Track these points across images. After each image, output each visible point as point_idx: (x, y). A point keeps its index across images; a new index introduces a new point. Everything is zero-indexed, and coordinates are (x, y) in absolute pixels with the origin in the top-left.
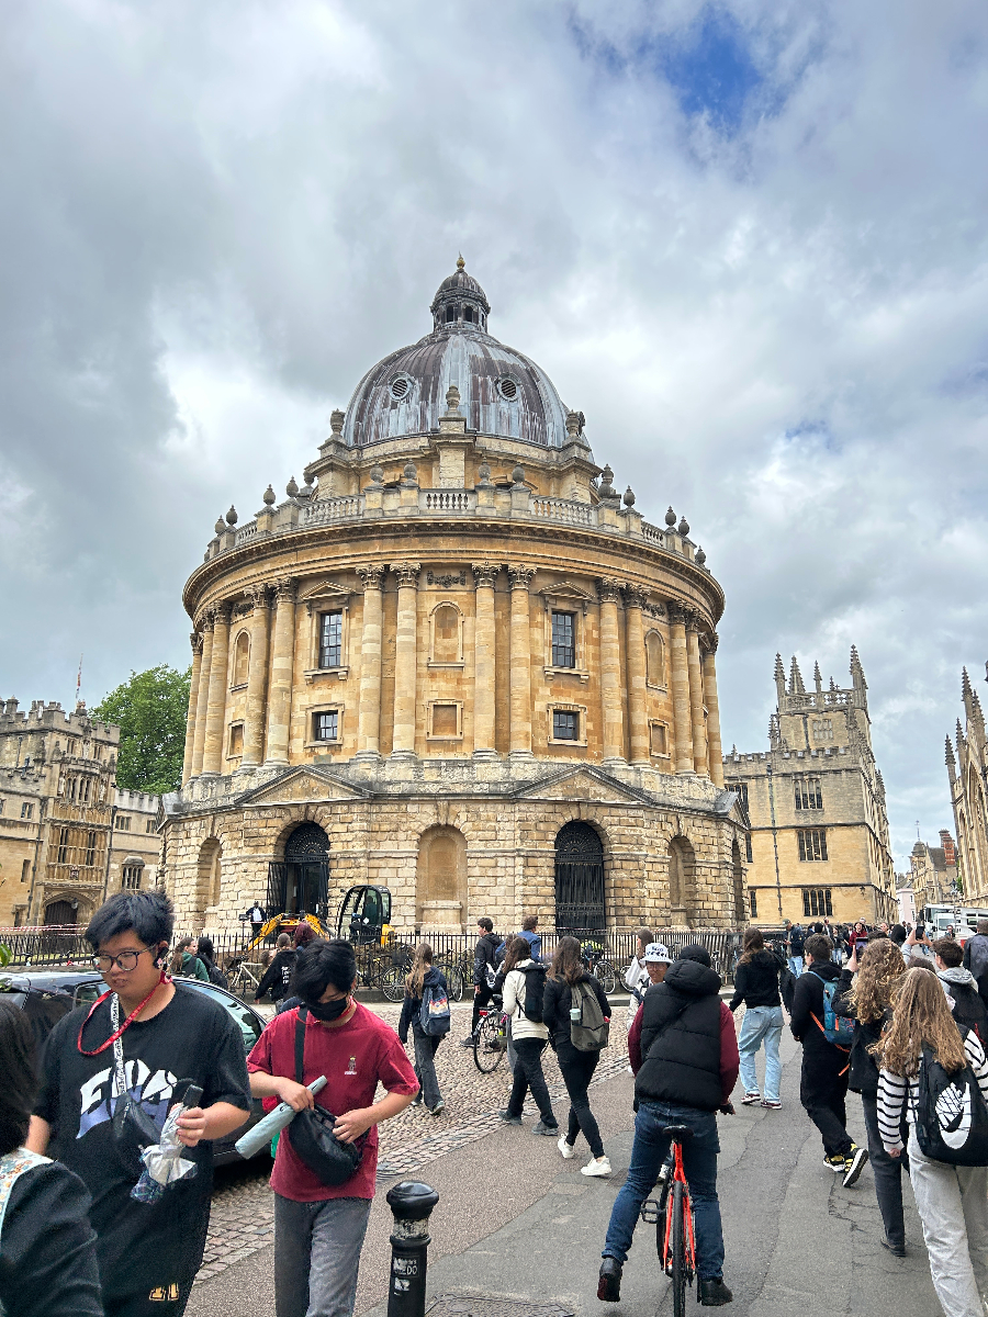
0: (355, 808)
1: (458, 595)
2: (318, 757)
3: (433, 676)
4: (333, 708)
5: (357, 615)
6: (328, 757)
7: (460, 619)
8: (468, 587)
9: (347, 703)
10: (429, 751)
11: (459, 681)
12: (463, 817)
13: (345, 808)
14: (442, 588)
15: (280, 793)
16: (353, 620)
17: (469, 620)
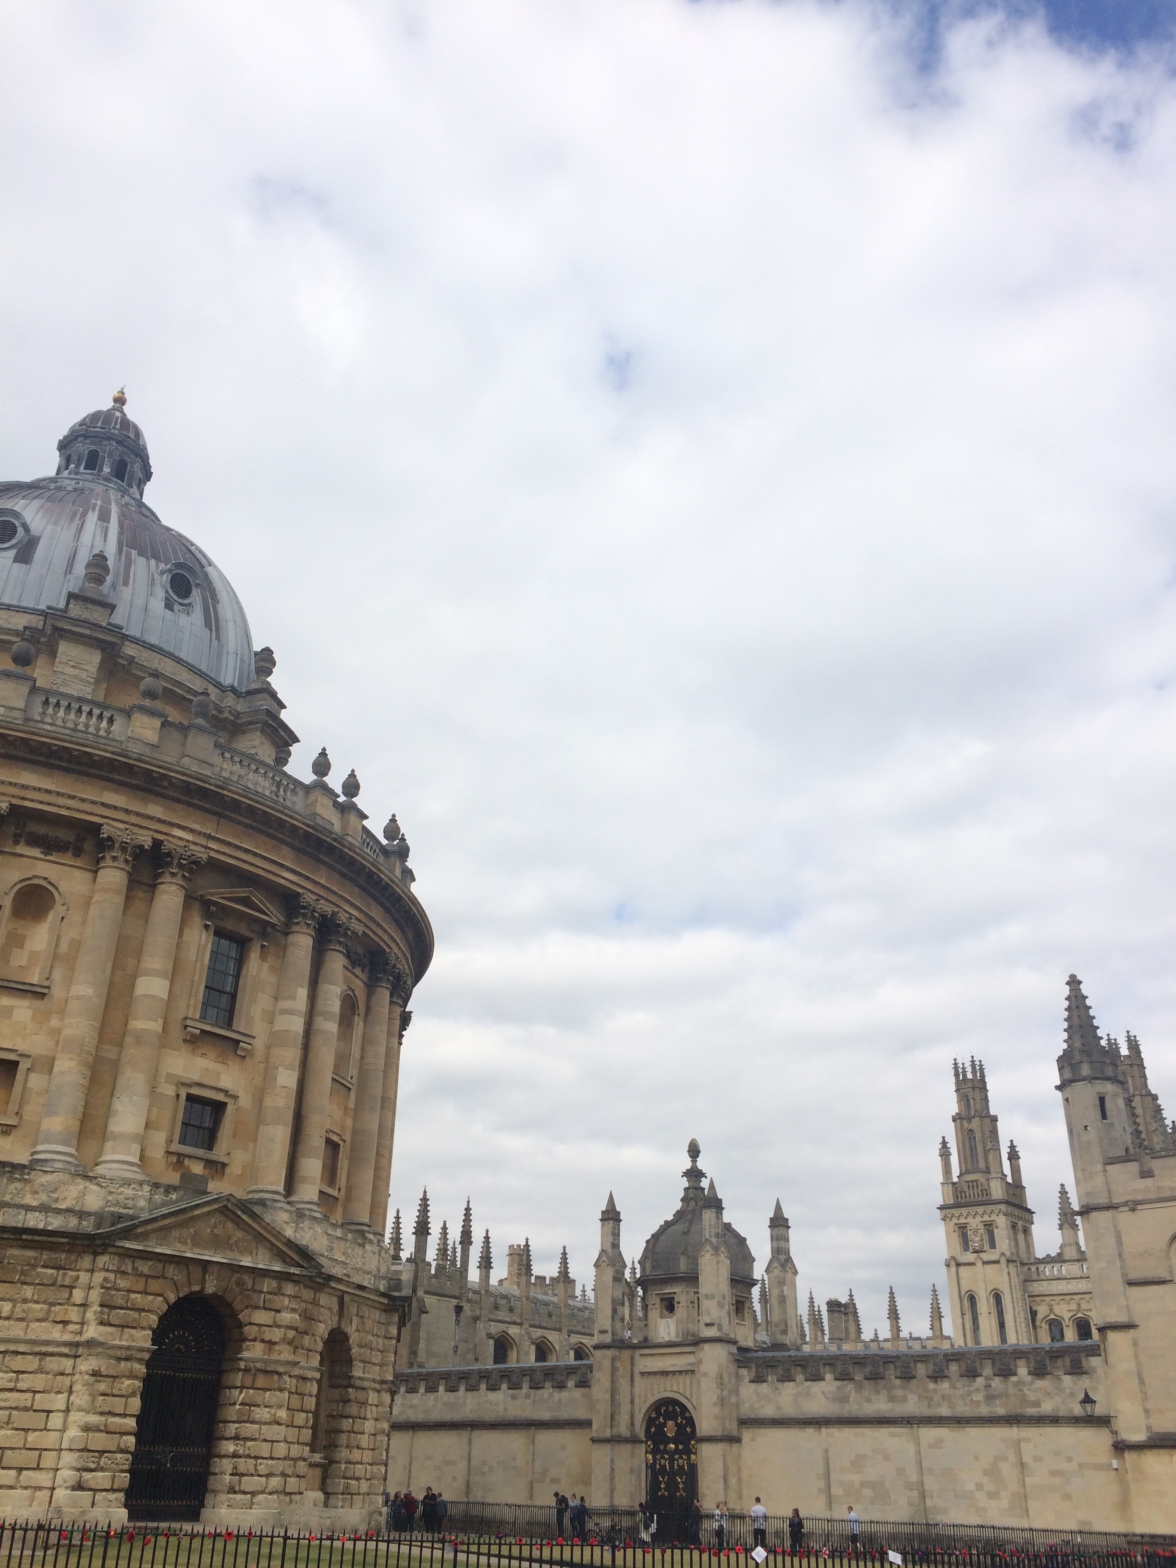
0: (289, 1289)
1: (360, 984)
2: (187, 1177)
4: (220, 1097)
5: (271, 959)
6: (204, 1180)
7: (357, 1016)
8: (365, 978)
9: (242, 1094)
11: (346, 1111)
13: (274, 1284)
15: (176, 1233)
16: (265, 966)
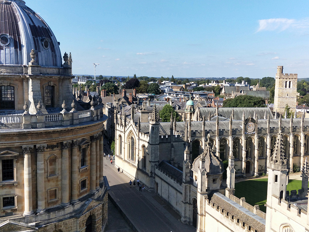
1: (56, 151)
2: (7, 213)
3: (49, 181)
4: (12, 196)
5: (20, 162)
7: (57, 160)
8: (59, 148)
9: (18, 194)
10: (48, 206)
11: (57, 181)
12: (63, 226)
14: (51, 149)
16: (19, 164)
17: (60, 160)
